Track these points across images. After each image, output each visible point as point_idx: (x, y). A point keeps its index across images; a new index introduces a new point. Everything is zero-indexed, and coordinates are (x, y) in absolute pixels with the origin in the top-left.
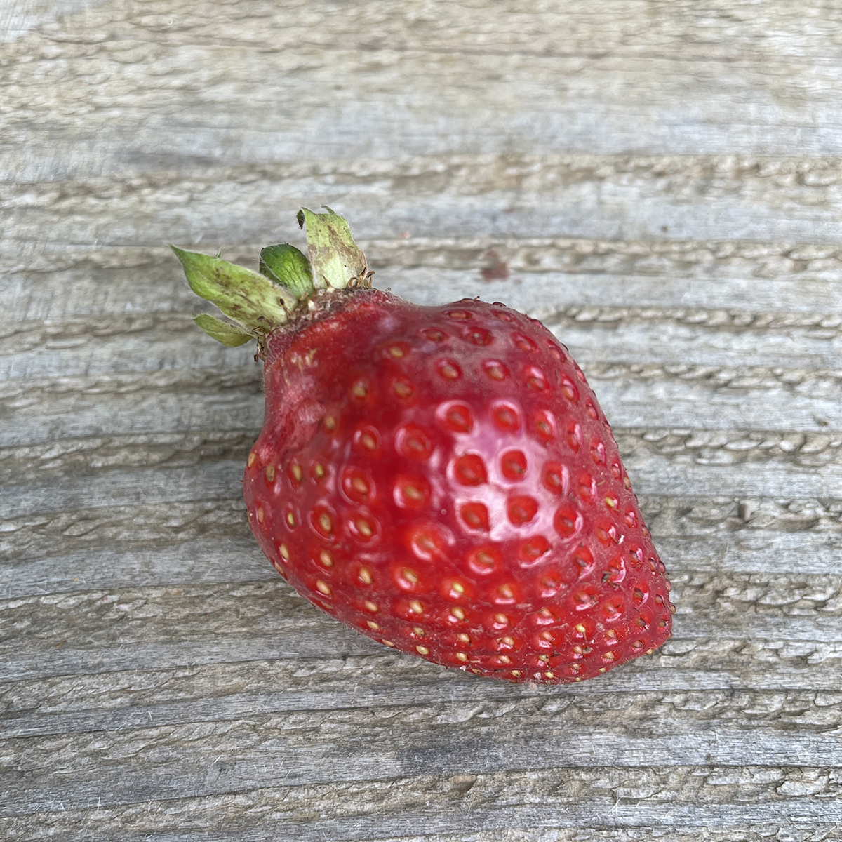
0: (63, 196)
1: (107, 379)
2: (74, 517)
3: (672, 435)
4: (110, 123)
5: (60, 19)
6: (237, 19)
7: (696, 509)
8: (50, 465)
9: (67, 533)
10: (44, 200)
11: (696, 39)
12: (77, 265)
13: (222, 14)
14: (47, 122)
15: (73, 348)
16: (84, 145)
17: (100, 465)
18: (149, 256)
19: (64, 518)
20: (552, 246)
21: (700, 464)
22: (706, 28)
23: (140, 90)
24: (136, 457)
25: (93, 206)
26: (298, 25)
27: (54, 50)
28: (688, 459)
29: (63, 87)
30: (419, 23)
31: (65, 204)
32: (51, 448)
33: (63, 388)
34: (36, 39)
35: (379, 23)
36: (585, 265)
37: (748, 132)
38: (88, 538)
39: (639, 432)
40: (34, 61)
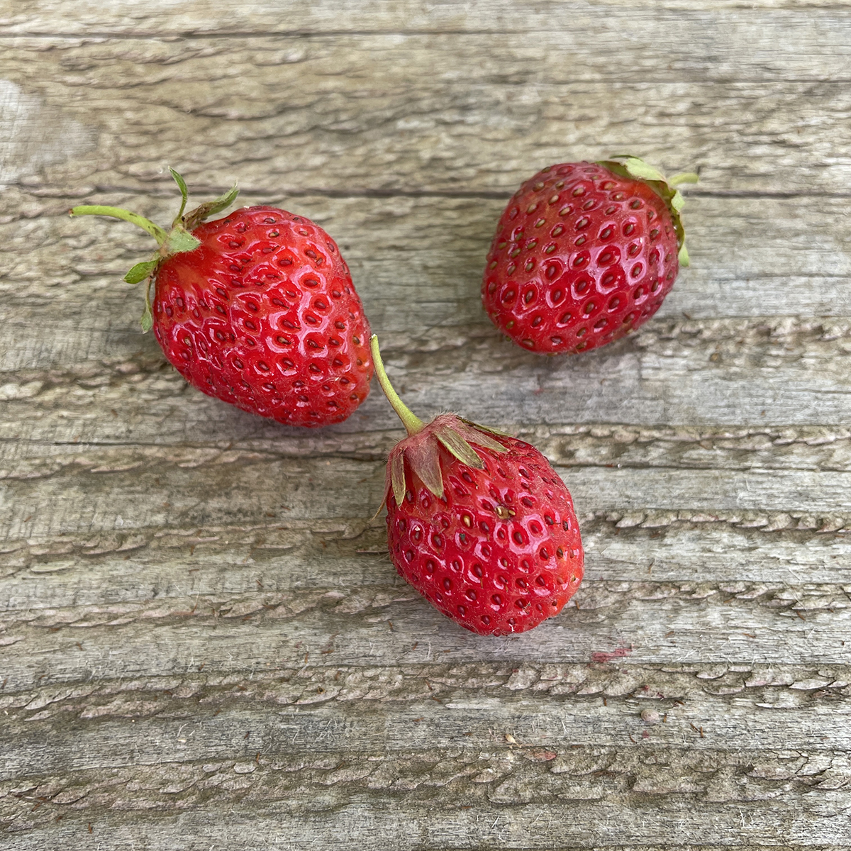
0: (48, 386)
1: (96, 610)
2: (64, 782)
3: (730, 673)
4: (97, 295)
5: (41, 171)
6: (233, 163)
7: (758, 767)
8: (36, 717)
9: (55, 801)
10: (27, 391)
11: (747, 171)
12: (63, 471)
13: (218, 157)
14: (29, 296)
15: (60, 572)
16: (69, 323)
17: (90, 715)
18: (142, 458)
19: (53, 783)
20: (588, 434)
21: (762, 709)
22: (757, 158)
23: (129, 254)
24: (130, 706)
25: (80, 398)
26: (300, 169)
27: (35, 207)
28: (748, 702)
29: (46, 251)
30: (435, 161)
31: (49, 396)
32: (38, 697)
33: (50, 622)
34: (15, 194)
35: (390, 164)
36: (625, 458)
37: (809, 286)
38: (79, 806)
39: (692, 669)
40: (13, 220)
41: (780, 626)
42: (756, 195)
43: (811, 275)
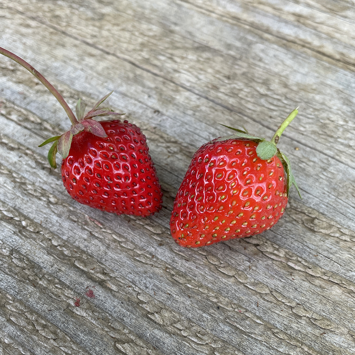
41: (19, 194)
42: (148, 71)
43: (140, 102)
